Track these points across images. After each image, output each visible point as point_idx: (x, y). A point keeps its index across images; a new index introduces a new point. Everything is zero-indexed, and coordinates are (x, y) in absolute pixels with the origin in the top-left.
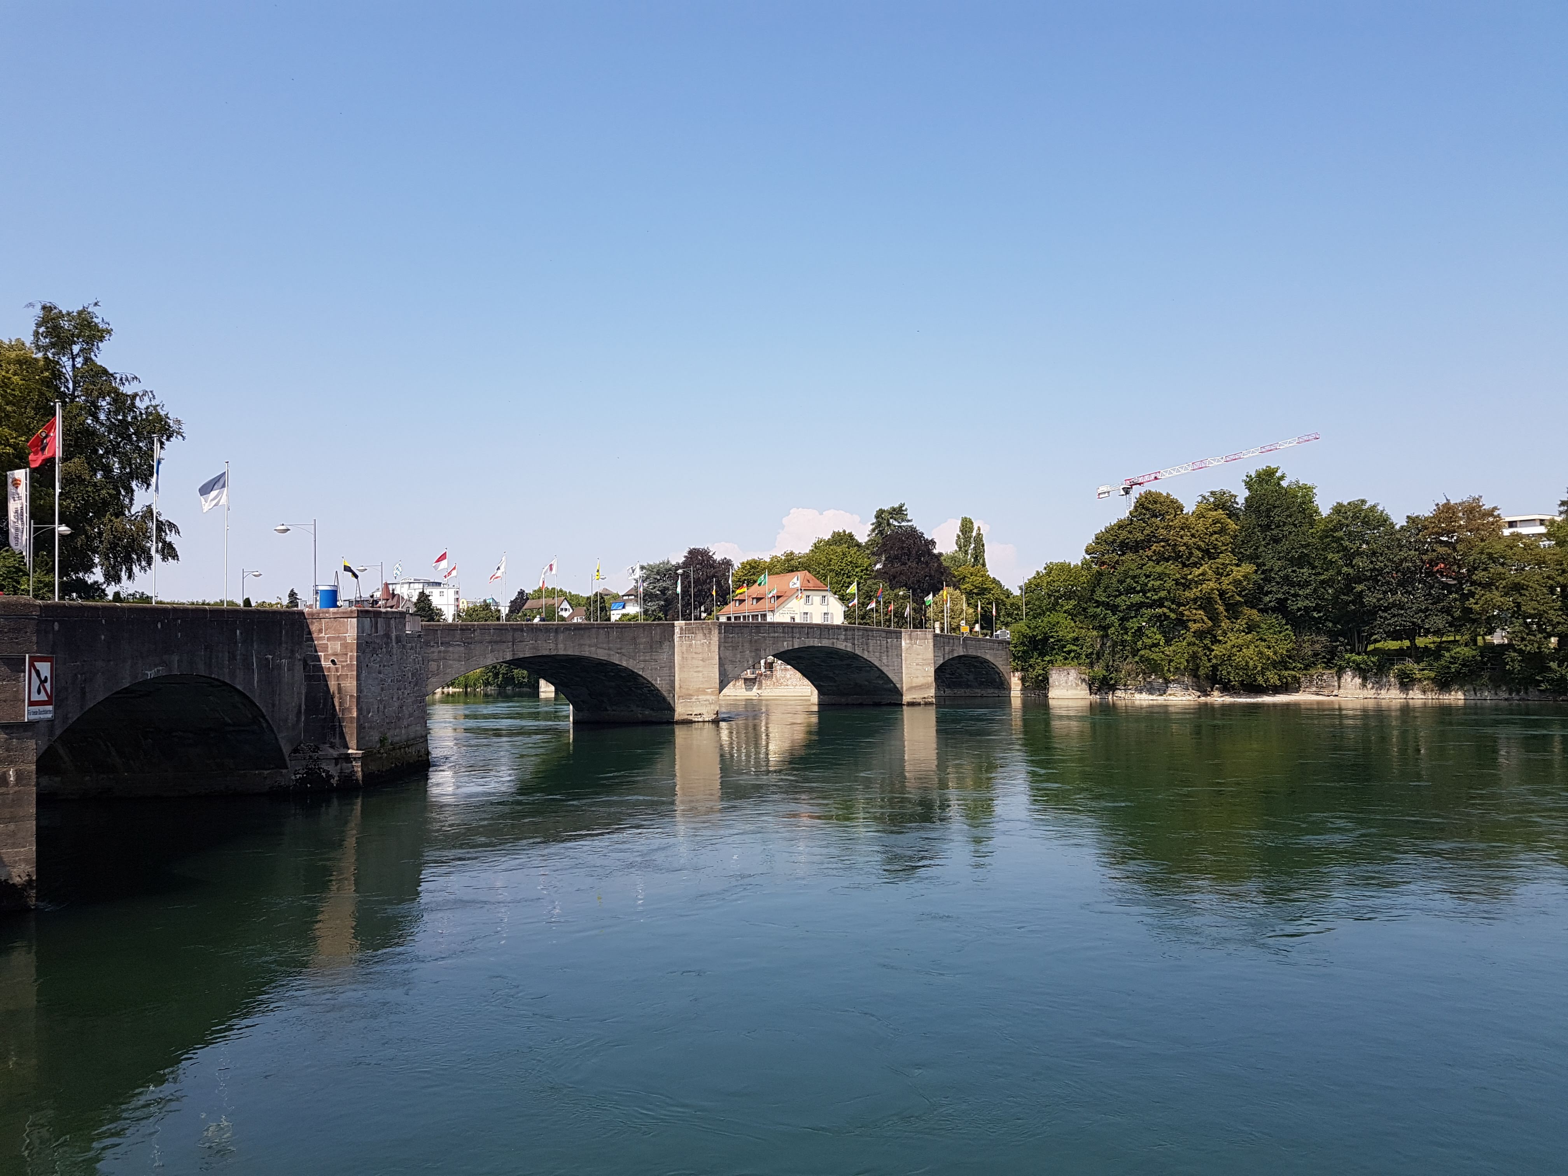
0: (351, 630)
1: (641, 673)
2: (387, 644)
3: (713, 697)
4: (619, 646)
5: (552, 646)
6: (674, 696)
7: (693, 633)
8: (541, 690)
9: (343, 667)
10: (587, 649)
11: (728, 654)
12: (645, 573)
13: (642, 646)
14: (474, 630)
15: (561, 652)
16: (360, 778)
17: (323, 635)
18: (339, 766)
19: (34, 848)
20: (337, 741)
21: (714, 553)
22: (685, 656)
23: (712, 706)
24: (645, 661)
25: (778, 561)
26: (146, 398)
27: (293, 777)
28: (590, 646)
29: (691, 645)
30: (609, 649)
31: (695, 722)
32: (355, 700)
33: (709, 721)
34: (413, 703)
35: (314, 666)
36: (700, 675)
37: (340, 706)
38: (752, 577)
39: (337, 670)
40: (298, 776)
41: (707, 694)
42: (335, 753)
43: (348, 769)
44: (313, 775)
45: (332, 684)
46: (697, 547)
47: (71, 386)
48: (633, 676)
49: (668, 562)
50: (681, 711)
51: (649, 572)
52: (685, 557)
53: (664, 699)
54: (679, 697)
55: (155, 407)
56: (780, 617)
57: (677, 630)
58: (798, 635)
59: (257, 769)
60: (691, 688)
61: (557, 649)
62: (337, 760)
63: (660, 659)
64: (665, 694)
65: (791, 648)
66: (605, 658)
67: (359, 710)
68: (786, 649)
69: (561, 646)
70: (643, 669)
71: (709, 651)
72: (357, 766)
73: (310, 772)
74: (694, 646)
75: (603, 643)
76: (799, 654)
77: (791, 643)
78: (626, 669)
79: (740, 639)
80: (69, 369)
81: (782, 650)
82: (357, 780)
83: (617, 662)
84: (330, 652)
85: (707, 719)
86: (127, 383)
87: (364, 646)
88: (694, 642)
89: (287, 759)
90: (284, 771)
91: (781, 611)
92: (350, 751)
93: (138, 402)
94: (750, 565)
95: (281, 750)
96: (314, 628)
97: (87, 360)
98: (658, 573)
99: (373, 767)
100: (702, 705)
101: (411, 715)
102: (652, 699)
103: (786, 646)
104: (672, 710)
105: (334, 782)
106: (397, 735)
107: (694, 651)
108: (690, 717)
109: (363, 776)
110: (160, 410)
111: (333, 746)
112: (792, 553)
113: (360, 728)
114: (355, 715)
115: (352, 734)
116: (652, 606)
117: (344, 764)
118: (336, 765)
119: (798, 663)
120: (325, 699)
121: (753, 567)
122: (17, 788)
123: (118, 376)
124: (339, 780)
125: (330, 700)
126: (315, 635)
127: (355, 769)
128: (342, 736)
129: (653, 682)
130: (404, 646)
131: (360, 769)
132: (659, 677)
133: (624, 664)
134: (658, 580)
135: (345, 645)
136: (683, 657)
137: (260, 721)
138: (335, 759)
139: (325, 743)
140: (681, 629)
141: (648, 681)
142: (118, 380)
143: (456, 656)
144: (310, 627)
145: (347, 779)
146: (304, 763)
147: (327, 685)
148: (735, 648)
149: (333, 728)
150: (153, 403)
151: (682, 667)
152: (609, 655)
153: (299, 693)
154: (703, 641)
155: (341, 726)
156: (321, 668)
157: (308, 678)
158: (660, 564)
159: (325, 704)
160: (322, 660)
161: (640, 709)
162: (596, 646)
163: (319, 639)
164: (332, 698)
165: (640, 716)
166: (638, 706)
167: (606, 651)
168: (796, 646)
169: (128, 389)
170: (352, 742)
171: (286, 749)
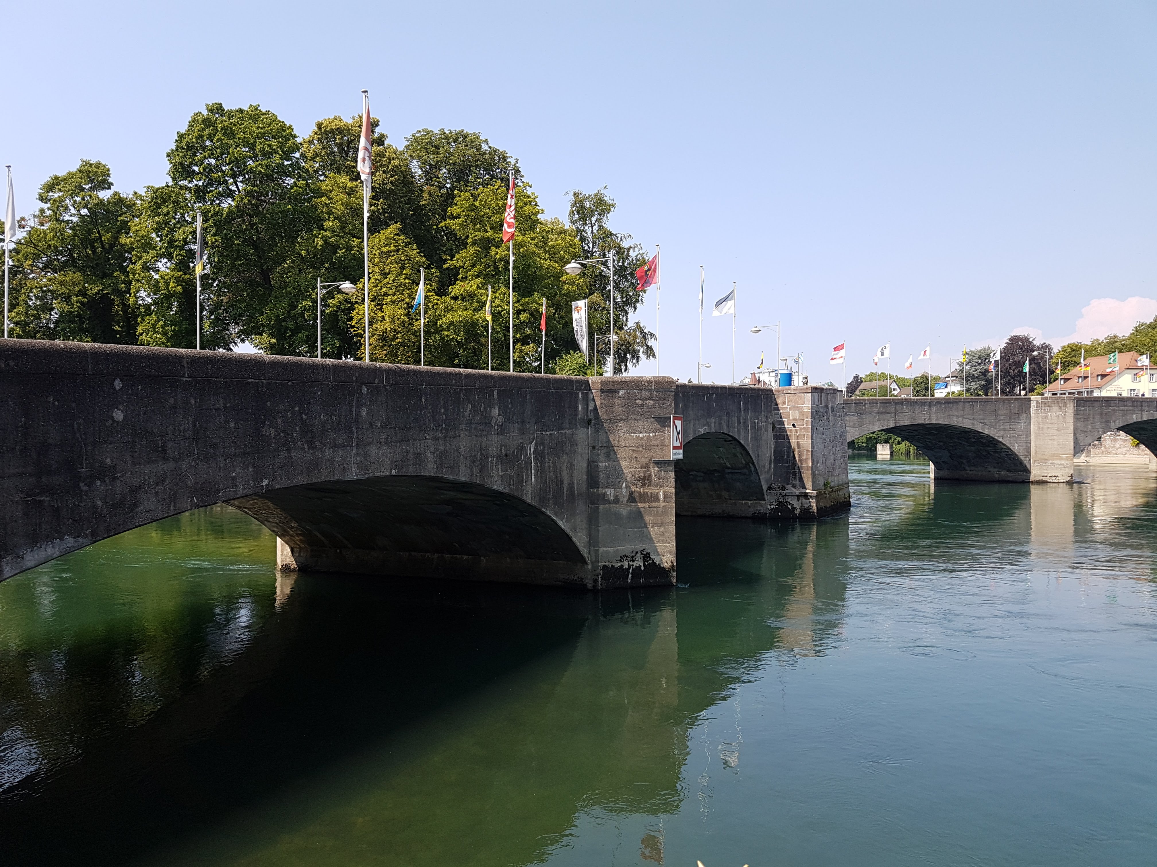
0: (807, 402)
1: (1000, 440)
2: (827, 412)
3: (1068, 462)
4: (981, 417)
5: (926, 416)
6: (1030, 460)
7: (1049, 406)
8: (878, 452)
9: (801, 429)
10: (955, 419)
11: (1080, 424)
12: (967, 358)
13: (1002, 418)
14: (865, 404)
15: (934, 422)
16: (815, 511)
17: (786, 406)
18: (800, 501)
19: (675, 545)
20: (797, 483)
21: (1034, 339)
22: (1041, 426)
23: (1067, 469)
24: (1004, 430)
25: (1099, 344)
26: (637, 249)
27: (769, 507)
28: (957, 417)
29: (1046, 417)
30: (974, 419)
31: (1050, 482)
32: (810, 454)
33: (1063, 483)
34: (841, 458)
35: (780, 428)
36: (1055, 442)
37: (799, 458)
38: (1073, 358)
39: (797, 432)
40: (772, 507)
41: (1062, 459)
42: (797, 492)
43: (807, 504)
44: (782, 505)
45: (793, 442)
46: (1018, 334)
47: (591, 245)
48: (991, 443)
49: (989, 348)
50: (1036, 473)
51: (971, 357)
52: (1007, 343)
53: (1021, 463)
54: (1035, 461)
55: (642, 255)
56: (1108, 392)
57: (1033, 404)
58: (1146, 409)
59: (743, 500)
60: (1046, 453)
61: (930, 419)
62: (799, 497)
63: (1018, 428)
64: (1022, 458)
65: (1140, 420)
66: (970, 427)
67: (813, 461)
68: (1135, 421)
69: (933, 417)
70: (1003, 436)
71: (1065, 422)
72: (813, 502)
73: (780, 504)
74: (1049, 418)
75: (969, 414)
76: (1142, 426)
77: (1139, 415)
78: (988, 436)
79: (1091, 412)
80: (589, 234)
81: (1131, 422)
82: (813, 512)
83: (980, 431)
84: (791, 418)
85: (1062, 481)
86: (624, 240)
87: (816, 414)
88: (1049, 414)
89: (765, 494)
90: (762, 502)
91: (1108, 388)
92: (808, 491)
93: (631, 253)
94: (1071, 348)
95: (762, 487)
96: (779, 401)
97: (601, 227)
98: (979, 358)
99: (822, 504)
100: (1057, 468)
101: (840, 467)
102: (1009, 462)
103: (1135, 418)
104: (1028, 471)
105: (797, 512)
106: (834, 481)
107: (1049, 422)
108: (1045, 479)
109: (817, 511)
110: (645, 257)
111: (794, 486)
112: (1115, 336)
113: (814, 475)
114: (810, 465)
115: (808, 478)
116: (974, 385)
117: (804, 501)
118: (798, 500)
119: (1140, 434)
120: (788, 453)
121: (1074, 350)
122: (664, 504)
123: (619, 236)
124: (801, 512)
125: (792, 453)
126: (780, 406)
127: (812, 504)
128: (801, 479)
129: (1011, 448)
130: (835, 414)
131: (815, 505)
132: (1017, 443)
133: (986, 432)
134: (979, 364)
135: (802, 414)
136: (1039, 427)
137: (750, 467)
138: (798, 496)
139: (788, 484)
140: (1038, 403)
141: (1007, 446)
142: (619, 239)
143: (851, 424)
144: (777, 400)
145: (806, 512)
146: (776, 497)
147: (789, 442)
148: (1086, 419)
149: (794, 474)
150: (641, 252)
151: (1037, 436)
152: (973, 424)
153: (771, 448)
154: (1058, 413)
155: (800, 473)
156: (784, 430)
157: (776, 437)
158: (982, 350)
159: (788, 456)
160: (786, 424)
161: (996, 470)
162: (962, 416)
163: (783, 408)
164: (793, 452)
165: (997, 476)
166: (995, 467)
167: (971, 421)
168: (1145, 419)
169: (625, 244)
170: (809, 484)
171: (765, 487)
